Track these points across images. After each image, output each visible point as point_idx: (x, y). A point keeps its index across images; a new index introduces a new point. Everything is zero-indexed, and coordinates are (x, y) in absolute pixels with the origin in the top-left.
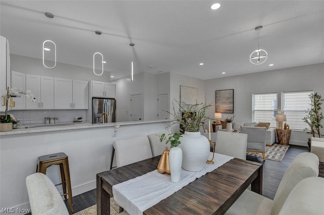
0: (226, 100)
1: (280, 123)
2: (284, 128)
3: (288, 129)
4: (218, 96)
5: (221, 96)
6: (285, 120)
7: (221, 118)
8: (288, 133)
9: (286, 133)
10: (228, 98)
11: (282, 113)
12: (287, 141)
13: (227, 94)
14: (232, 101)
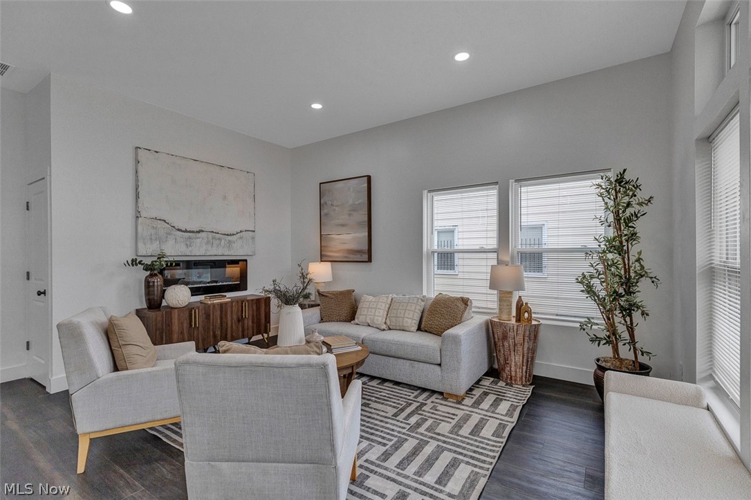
0: (350, 215)
1: (504, 297)
2: (515, 315)
3: (530, 319)
4: (326, 203)
5: (335, 203)
6: (521, 288)
7: (330, 279)
8: (526, 338)
9: (519, 339)
10: (354, 209)
11: (512, 258)
12: (525, 368)
13: (352, 194)
14: (366, 219)
